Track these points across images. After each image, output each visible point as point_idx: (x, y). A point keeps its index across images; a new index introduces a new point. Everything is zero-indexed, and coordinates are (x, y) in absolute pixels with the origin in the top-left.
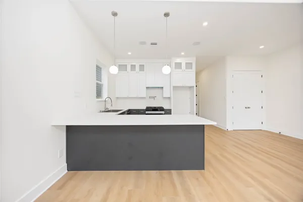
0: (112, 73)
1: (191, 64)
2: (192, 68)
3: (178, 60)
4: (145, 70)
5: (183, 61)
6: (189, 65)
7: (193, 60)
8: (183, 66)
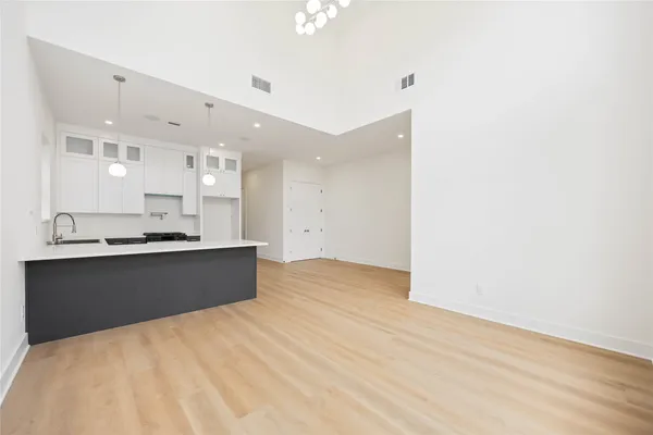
0: (114, 175)
1: (235, 161)
2: (235, 169)
3: (213, 152)
4: (142, 159)
5: (222, 156)
6: (231, 164)
7: (237, 157)
8: (222, 164)
